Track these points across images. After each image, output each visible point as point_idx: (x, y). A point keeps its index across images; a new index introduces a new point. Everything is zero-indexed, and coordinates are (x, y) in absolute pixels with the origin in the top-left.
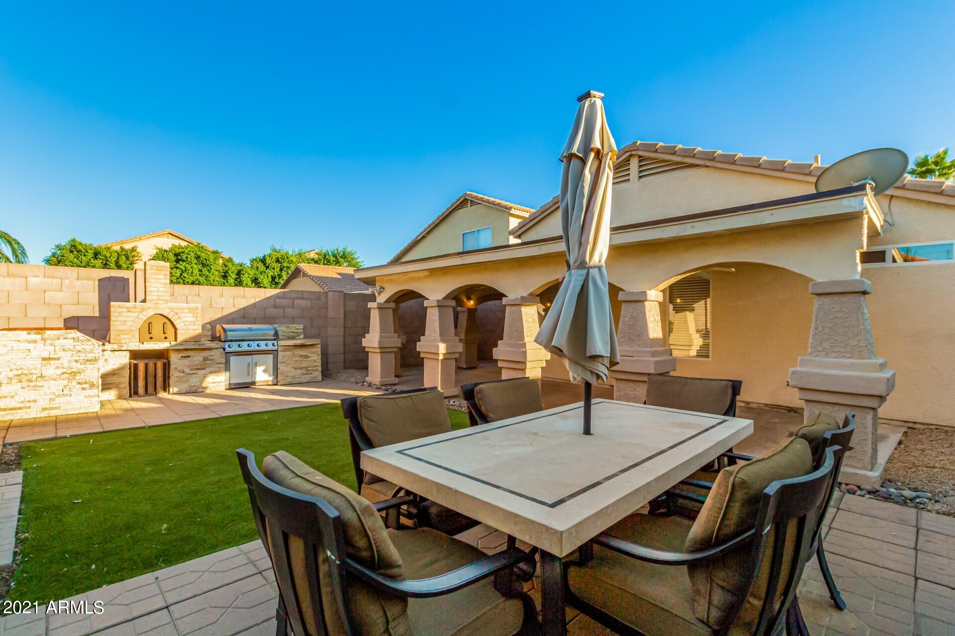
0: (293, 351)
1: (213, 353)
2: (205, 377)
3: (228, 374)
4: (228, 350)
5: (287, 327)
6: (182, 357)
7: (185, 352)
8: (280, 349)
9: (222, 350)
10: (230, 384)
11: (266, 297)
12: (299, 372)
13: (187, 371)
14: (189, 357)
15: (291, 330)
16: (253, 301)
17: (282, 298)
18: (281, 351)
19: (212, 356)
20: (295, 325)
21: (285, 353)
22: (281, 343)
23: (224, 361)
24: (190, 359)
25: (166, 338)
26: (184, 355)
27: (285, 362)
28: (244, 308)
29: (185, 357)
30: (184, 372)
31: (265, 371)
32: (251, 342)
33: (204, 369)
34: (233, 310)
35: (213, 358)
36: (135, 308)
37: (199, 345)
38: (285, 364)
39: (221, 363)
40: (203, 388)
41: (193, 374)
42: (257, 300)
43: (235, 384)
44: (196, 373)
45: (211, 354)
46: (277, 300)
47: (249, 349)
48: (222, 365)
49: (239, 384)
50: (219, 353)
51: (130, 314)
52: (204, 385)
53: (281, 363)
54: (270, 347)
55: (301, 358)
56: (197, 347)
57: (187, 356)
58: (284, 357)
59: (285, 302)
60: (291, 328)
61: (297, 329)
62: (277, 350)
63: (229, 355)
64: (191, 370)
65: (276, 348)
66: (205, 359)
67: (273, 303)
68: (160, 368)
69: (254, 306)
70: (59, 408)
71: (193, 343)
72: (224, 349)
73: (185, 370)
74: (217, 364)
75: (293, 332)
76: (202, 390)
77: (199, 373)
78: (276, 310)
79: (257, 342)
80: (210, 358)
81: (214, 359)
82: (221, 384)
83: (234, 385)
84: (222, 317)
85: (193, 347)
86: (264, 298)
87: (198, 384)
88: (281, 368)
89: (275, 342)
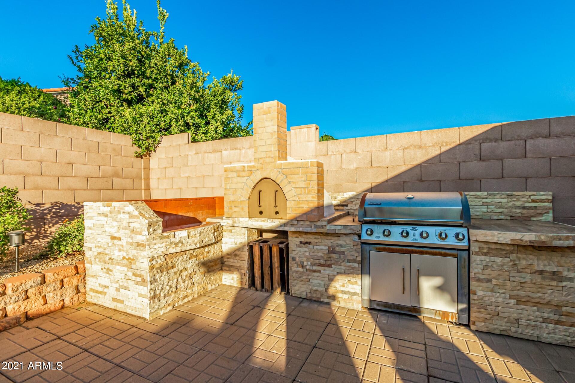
0: (513, 256)
1: (341, 241)
2: (331, 280)
3: (367, 280)
4: (365, 238)
5: (508, 196)
6: (301, 242)
7: (304, 236)
8: (474, 248)
9: (356, 237)
10: (371, 301)
11: (461, 141)
12: (531, 312)
13: (308, 266)
14: (309, 243)
15: (518, 203)
16: (435, 152)
17: (496, 140)
18: (477, 253)
19: (341, 246)
20: (529, 193)
21: (487, 259)
22: (479, 235)
23: (359, 259)
24: (311, 246)
25: (277, 213)
26: (303, 240)
27: (489, 281)
28: (420, 165)
29: (304, 244)
30: (303, 267)
31: (441, 289)
32: (409, 228)
33: (329, 266)
34: (404, 169)
35: (343, 249)
36: (243, 171)
37: (316, 227)
38: (488, 285)
39: (354, 261)
40: (329, 297)
41: (315, 271)
42: (444, 149)
43: (379, 303)
44: (319, 271)
45: (340, 242)
46: (485, 146)
47: (405, 240)
48: (356, 265)
49: (386, 305)
50: (352, 243)
51: (239, 179)
52: (331, 291)
53: (479, 280)
54: (451, 242)
55: (538, 278)
56: (314, 230)
57: (307, 243)
58: (486, 267)
59: (502, 147)
60: (518, 200)
61: (534, 201)
62: (469, 250)
63: (367, 247)
64: (313, 265)
65: (464, 244)
66: (332, 251)
67: (477, 152)
68: (276, 255)
69: (438, 159)
70: (122, 302)
71: (308, 223)
72: (360, 236)
73: (305, 264)
74: (348, 261)
75: (524, 208)
76: (326, 300)
77: (322, 271)
78: (483, 164)
79: (420, 229)
80: (337, 249)
81: (343, 253)
82: (355, 297)
83: (378, 305)
84: (387, 181)
85: (309, 230)
86: (458, 143)
87: (322, 289)
88: (480, 293)
89: (464, 231)
